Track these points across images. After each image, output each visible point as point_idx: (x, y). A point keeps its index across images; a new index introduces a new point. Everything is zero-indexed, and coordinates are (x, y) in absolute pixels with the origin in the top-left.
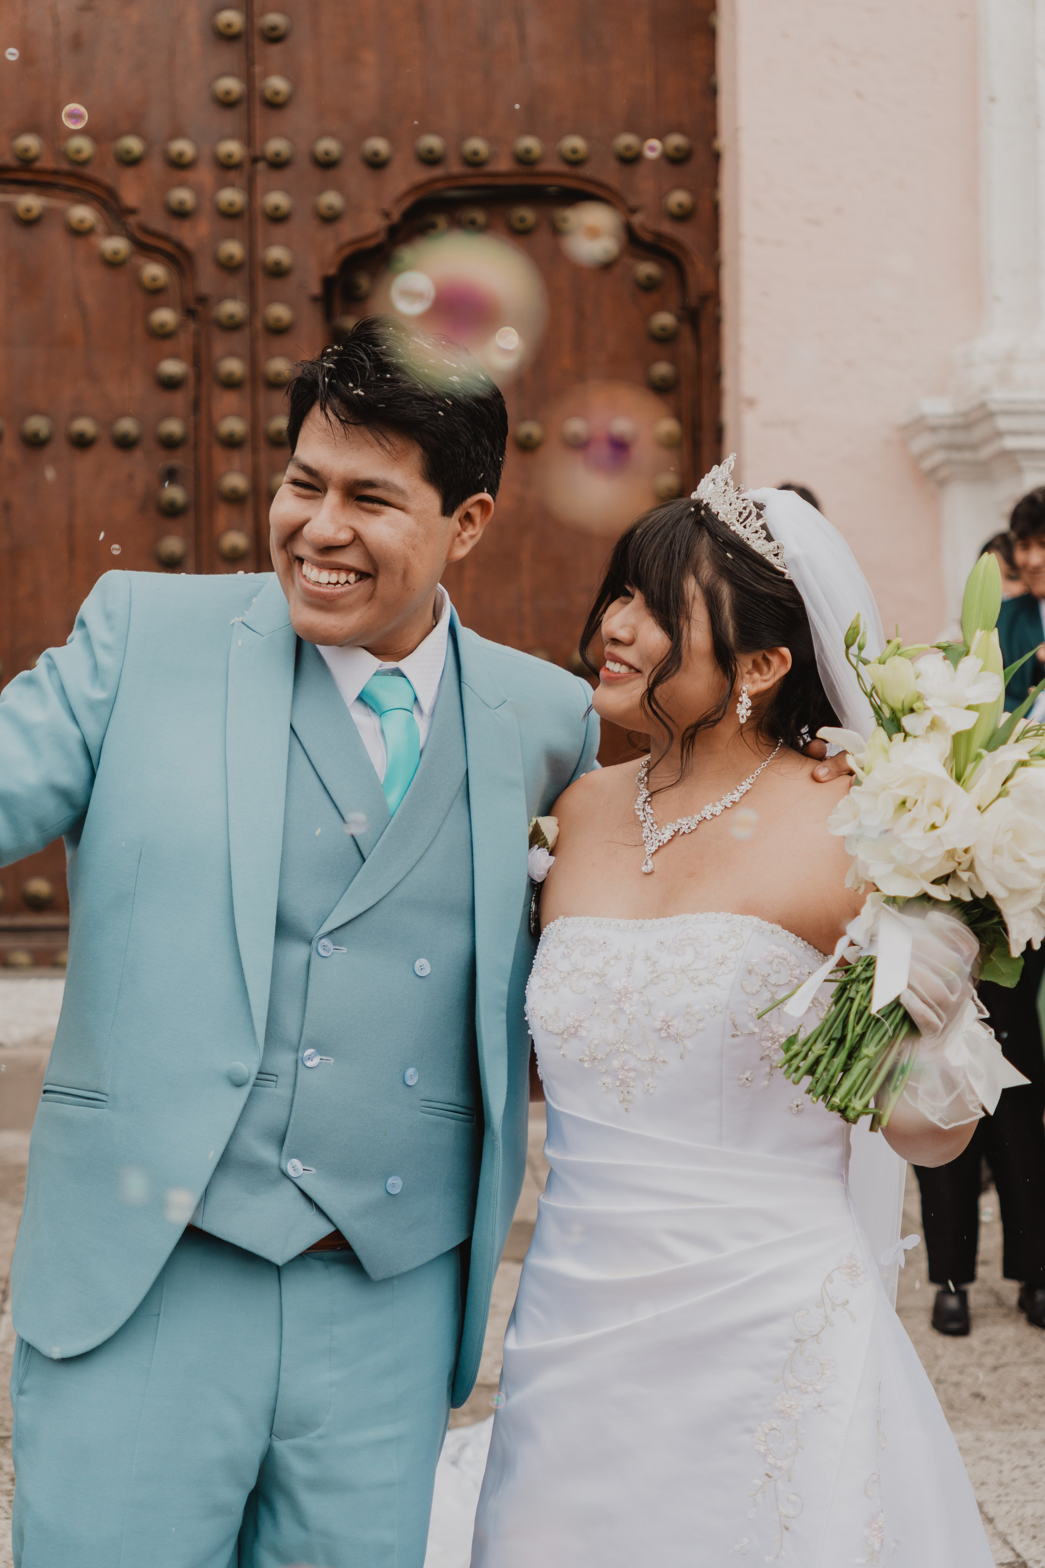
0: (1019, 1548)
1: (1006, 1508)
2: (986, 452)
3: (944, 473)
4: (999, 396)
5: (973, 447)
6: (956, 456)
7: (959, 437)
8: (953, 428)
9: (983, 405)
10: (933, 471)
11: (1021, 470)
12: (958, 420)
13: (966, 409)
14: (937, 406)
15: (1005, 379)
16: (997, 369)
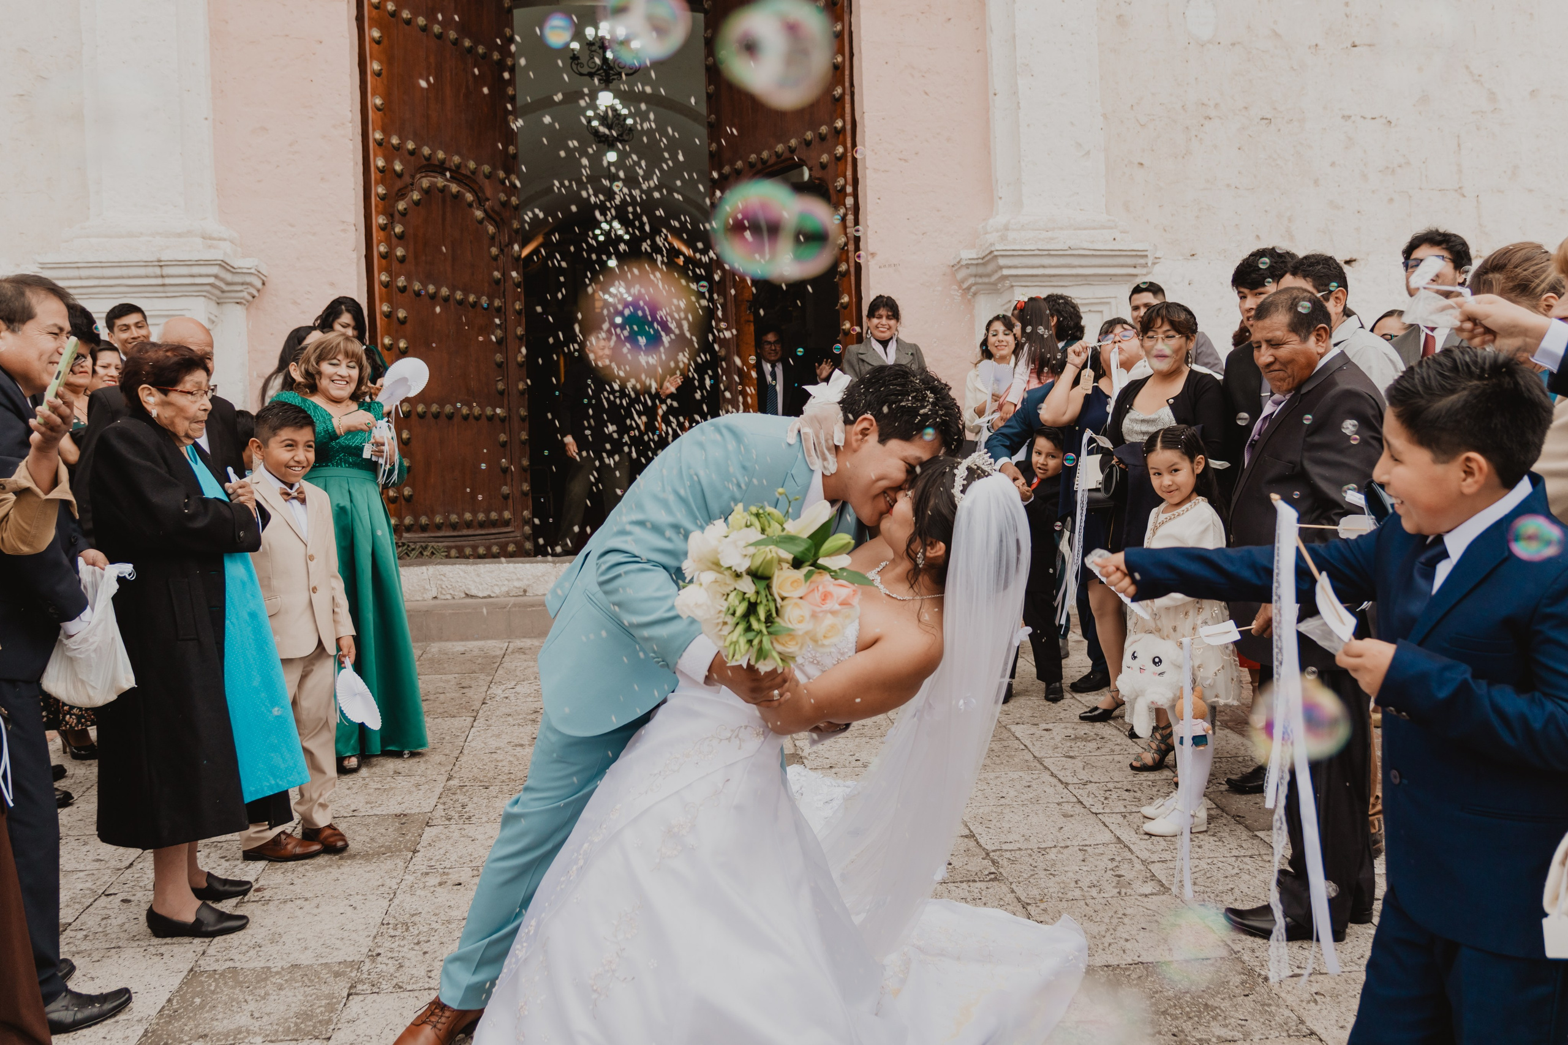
0: (972, 829)
1: (970, 809)
2: (995, 278)
3: (974, 289)
4: (998, 247)
5: (989, 276)
6: (980, 280)
7: (981, 270)
8: (977, 265)
9: (991, 252)
10: (969, 288)
11: (1012, 286)
12: (980, 261)
13: (984, 255)
14: (968, 254)
15: (1003, 238)
16: (1000, 234)
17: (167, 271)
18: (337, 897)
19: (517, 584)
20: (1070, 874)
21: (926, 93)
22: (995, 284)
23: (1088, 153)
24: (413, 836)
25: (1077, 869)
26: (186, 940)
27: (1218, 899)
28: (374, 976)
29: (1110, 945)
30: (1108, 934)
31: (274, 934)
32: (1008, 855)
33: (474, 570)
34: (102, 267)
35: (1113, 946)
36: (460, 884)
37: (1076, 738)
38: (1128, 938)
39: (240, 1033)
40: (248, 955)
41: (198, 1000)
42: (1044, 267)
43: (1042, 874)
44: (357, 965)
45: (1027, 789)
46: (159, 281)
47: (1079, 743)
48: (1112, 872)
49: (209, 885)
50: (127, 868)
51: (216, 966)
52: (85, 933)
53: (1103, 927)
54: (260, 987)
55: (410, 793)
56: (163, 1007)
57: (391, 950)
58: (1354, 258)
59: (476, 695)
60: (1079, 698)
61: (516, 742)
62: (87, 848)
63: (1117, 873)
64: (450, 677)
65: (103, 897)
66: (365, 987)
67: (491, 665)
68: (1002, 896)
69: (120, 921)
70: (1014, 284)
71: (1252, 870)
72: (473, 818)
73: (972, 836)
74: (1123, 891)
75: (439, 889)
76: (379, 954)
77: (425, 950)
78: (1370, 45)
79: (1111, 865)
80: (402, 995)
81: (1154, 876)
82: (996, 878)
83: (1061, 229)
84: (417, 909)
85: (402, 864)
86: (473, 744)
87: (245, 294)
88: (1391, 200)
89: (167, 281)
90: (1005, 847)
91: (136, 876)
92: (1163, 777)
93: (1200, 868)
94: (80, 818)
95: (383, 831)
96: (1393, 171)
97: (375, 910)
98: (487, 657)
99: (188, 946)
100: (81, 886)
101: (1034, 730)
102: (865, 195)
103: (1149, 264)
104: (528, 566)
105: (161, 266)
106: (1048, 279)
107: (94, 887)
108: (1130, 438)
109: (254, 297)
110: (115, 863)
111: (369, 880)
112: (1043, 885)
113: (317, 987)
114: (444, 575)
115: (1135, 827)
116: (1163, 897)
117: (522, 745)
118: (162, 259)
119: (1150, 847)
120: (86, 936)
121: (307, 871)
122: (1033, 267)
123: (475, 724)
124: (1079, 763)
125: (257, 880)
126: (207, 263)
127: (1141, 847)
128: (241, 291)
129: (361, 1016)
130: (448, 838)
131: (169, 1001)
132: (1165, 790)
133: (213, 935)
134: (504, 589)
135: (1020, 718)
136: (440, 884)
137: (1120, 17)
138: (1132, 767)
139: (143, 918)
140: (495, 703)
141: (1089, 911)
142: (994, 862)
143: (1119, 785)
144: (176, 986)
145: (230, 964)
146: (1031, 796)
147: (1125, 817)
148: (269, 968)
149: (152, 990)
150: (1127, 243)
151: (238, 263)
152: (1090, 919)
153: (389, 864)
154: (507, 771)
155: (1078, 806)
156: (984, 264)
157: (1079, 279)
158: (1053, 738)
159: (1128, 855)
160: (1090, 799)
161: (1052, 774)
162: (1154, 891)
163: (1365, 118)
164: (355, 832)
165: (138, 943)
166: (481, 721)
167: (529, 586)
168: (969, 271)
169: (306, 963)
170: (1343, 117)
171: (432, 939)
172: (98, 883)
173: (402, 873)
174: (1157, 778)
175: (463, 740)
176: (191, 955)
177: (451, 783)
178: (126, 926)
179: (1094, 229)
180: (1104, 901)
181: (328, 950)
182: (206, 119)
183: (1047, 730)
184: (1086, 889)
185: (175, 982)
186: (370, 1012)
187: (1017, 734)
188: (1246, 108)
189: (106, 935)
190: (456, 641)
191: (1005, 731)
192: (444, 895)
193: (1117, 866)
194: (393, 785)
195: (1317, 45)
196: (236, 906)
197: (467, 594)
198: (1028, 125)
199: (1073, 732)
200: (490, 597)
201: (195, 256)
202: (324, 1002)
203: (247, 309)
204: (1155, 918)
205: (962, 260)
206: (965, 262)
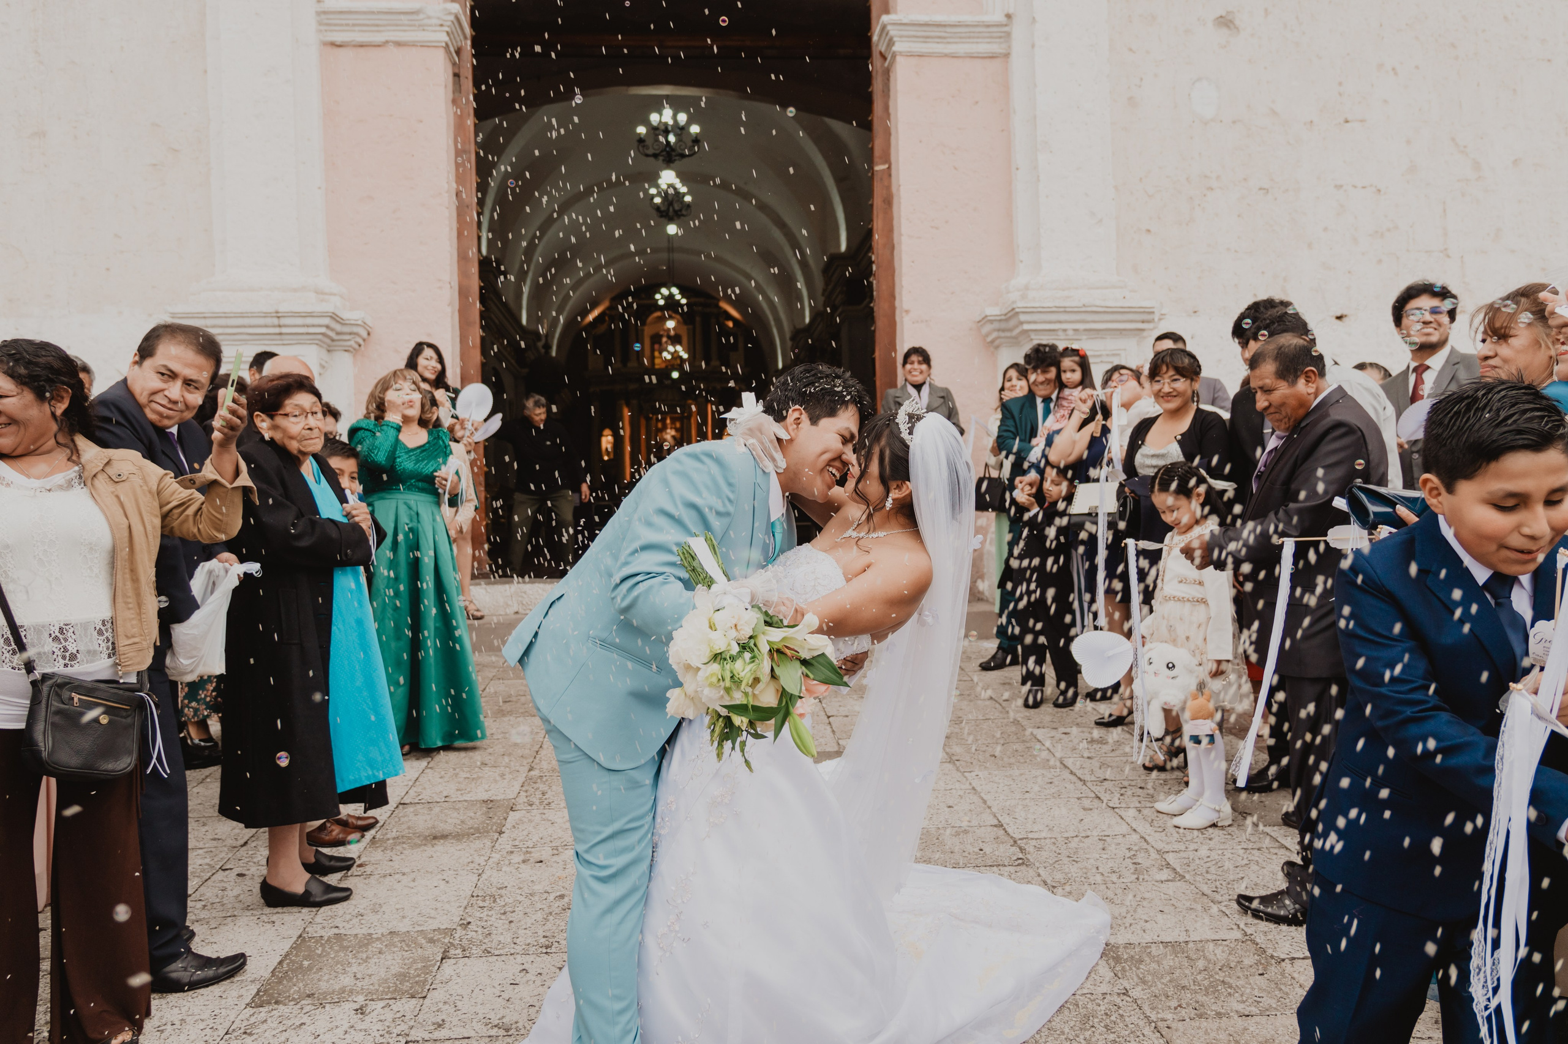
0: (1000, 819)
2: (1016, 331)
3: (997, 342)
4: (1020, 304)
5: (1010, 330)
6: (1002, 334)
7: (1003, 325)
8: (1000, 320)
9: (1013, 309)
10: (992, 342)
12: (1003, 317)
13: (1006, 311)
14: (993, 311)
15: (1024, 297)
16: (1021, 292)
17: (283, 321)
18: (431, 873)
20: (1092, 861)
21: (956, 169)
22: (1015, 338)
23: (1101, 221)
24: (499, 819)
25: (1098, 856)
26: (295, 909)
27: (1230, 886)
28: (465, 942)
29: (1131, 925)
30: (1129, 916)
31: (374, 905)
32: (1034, 843)
34: (226, 317)
35: (1133, 926)
36: (541, 862)
37: (1092, 740)
38: (1147, 919)
39: (344, 992)
40: (351, 923)
41: (306, 963)
42: (1060, 322)
43: (1066, 860)
44: (450, 932)
45: (1050, 785)
46: (277, 330)
47: (1095, 746)
48: (1129, 860)
49: (317, 861)
50: (242, 846)
51: (322, 933)
52: (203, 903)
53: (1123, 910)
54: (362, 952)
55: (496, 781)
56: (274, 969)
57: (481, 919)
58: (1345, 313)
62: (206, 828)
63: (1134, 861)
65: (220, 871)
66: (457, 952)
68: (1030, 879)
69: (236, 892)
71: (1260, 861)
72: (552, 804)
73: (1000, 825)
74: (1141, 877)
75: (522, 866)
76: (469, 923)
77: (511, 919)
78: (1362, 121)
79: (1128, 854)
80: (490, 959)
81: (1169, 864)
82: (1023, 862)
83: (1077, 288)
84: (503, 883)
85: (489, 843)
87: (352, 343)
88: (1380, 261)
89: (284, 330)
90: (1031, 836)
91: (250, 853)
92: (1174, 777)
93: (1212, 858)
94: (200, 802)
95: (472, 815)
96: (1382, 234)
97: (466, 884)
99: (297, 915)
100: (200, 862)
101: (1053, 733)
102: (901, 259)
103: (1156, 320)
105: (279, 317)
107: (212, 863)
108: (1142, 471)
109: (360, 346)
110: (231, 842)
111: (460, 858)
112: (1067, 870)
113: (414, 951)
114: (525, 593)
115: (1150, 820)
116: (1179, 884)
118: (280, 310)
119: (1164, 838)
120: (205, 906)
121: (404, 849)
122: (1050, 322)
124: (1095, 763)
125: (359, 857)
126: (320, 315)
127: (1157, 840)
128: (349, 340)
129: (454, 978)
130: (530, 821)
131: (280, 963)
132: (1176, 788)
133: (319, 905)
135: (1040, 723)
136: (524, 861)
137: (1130, 99)
138: (1145, 767)
139: (257, 890)
141: (1110, 894)
142: (1021, 849)
143: (1133, 783)
144: (287, 948)
145: (336, 931)
146: (1053, 791)
147: (1140, 811)
148: (370, 934)
149: (265, 954)
150: (1137, 302)
151: (346, 315)
152: (1112, 901)
153: (478, 844)
155: (1096, 801)
156: (1007, 320)
157: (1093, 333)
158: (1071, 741)
159: (1145, 845)
160: (1107, 795)
161: (1072, 773)
162: (1170, 878)
163: (1355, 187)
164: (446, 815)
165: (251, 912)
168: (992, 326)
169: (405, 930)
170: (1336, 186)
171: (516, 909)
172: (216, 859)
173: (489, 852)
174: (1168, 777)
176: (299, 923)
177: (532, 773)
178: (242, 897)
179: (1107, 288)
180: (1123, 886)
181: (423, 919)
182: (319, 188)
183: (1065, 734)
184: (1106, 875)
185: (286, 946)
186: (462, 974)
187: (1038, 737)
188: (1245, 179)
189: (223, 905)
192: (526, 871)
193: (1134, 855)
194: (480, 775)
195: (1312, 122)
196: (341, 880)
198: (1047, 197)
199: (1089, 736)
201: (309, 309)
202: (420, 965)
203: (354, 356)
204: (1172, 902)
205: (986, 316)
206: (989, 318)
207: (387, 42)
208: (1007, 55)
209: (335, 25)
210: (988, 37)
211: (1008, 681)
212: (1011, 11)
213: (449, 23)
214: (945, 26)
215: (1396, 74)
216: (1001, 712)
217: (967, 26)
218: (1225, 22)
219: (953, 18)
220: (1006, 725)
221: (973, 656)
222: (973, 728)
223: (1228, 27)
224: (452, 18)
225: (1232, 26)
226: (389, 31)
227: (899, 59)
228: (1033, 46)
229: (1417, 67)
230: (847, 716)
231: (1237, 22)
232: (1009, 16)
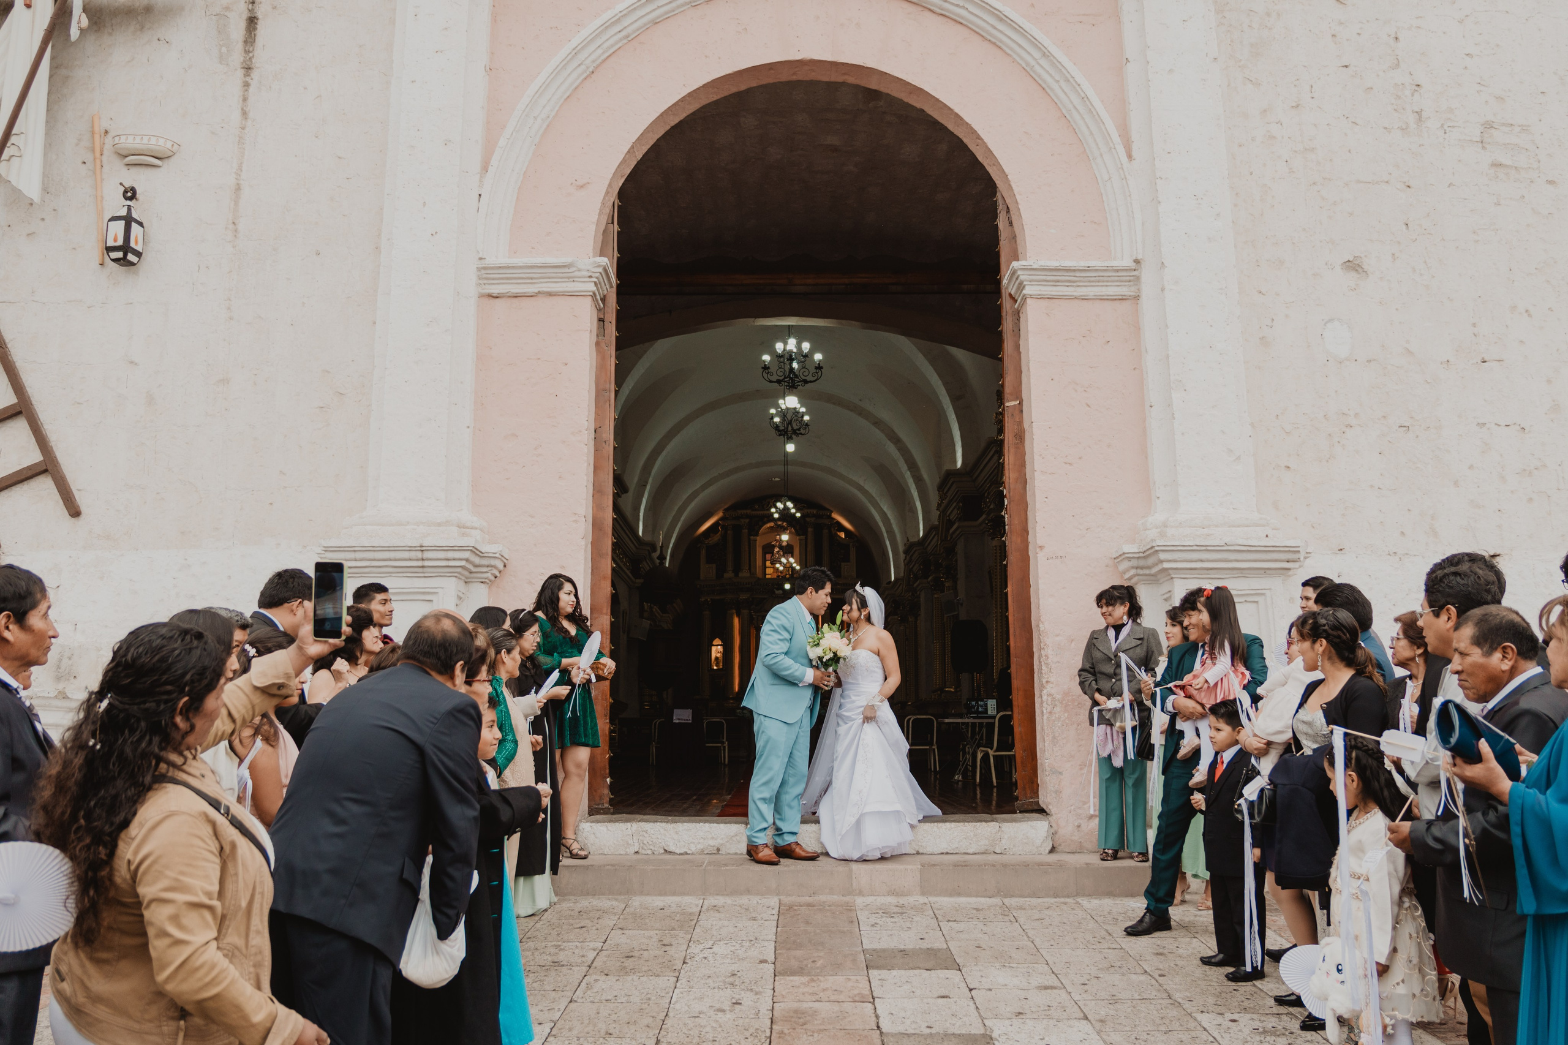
2: (1154, 570)
3: (1135, 579)
4: (1159, 542)
5: (1149, 568)
6: (1141, 571)
7: (1142, 563)
8: (1138, 558)
9: (1152, 547)
11: (1172, 578)
12: (1141, 555)
13: (1145, 549)
14: (1130, 548)
15: (1162, 535)
16: (1159, 530)
17: (427, 555)
19: (712, 843)
21: (1089, 406)
22: (1154, 575)
23: (1239, 458)
33: (674, 828)
34: (374, 551)
37: (1265, 1032)
42: (1202, 561)
46: (420, 563)
47: (1268, 1038)
58: (1498, 553)
59: (677, 953)
60: (1260, 986)
61: (718, 1006)
64: (652, 933)
67: (689, 922)
70: (1173, 576)
78: (1499, 361)
83: (1217, 526)
86: (678, 1006)
87: (489, 575)
88: (1530, 500)
89: (426, 563)
96: (1530, 473)
98: (684, 914)
101: (1220, 1019)
102: (1034, 494)
103: (1302, 559)
104: (722, 825)
105: (422, 551)
106: (1206, 572)
114: (646, 832)
117: (723, 1011)
118: (424, 544)
122: (1191, 561)
123: (678, 985)
126: (461, 549)
128: (486, 572)
134: (700, 847)
135: (1204, 1005)
137: (1262, 338)
140: (695, 962)
150: (1279, 539)
151: (485, 548)
154: (711, 1039)
156: (1144, 558)
157: (1235, 572)
158: (1240, 1031)
163: (1499, 425)
166: (683, 981)
167: (722, 844)
168: (1131, 564)
170: (1478, 424)
175: (668, 1001)
179: (1248, 526)
182: (468, 427)
183: (1234, 1021)
187: (1203, 1024)
188: (1384, 417)
190: (656, 895)
191: (1191, 1020)
195: (1448, 361)
197: (665, 850)
198: (1183, 434)
199: (1260, 1025)
200: (686, 853)
201: (451, 542)
203: (490, 588)
205: (1124, 553)
206: (1127, 555)
207: (539, 292)
208: (1137, 298)
209: (493, 279)
210: (1117, 281)
211: (1161, 951)
212: (1139, 258)
213: (598, 275)
214: (1074, 271)
215: (1530, 316)
216: (1159, 990)
217: (1096, 270)
218: (1353, 266)
219: (1083, 264)
220: (1166, 1008)
221: (1120, 918)
222: (1129, 1010)
223: (1357, 270)
224: (600, 270)
225: (1359, 269)
226: (541, 282)
227: (1029, 301)
228: (1163, 290)
229: (1550, 309)
230: (990, 990)
231: (1365, 267)
232: (1137, 262)
